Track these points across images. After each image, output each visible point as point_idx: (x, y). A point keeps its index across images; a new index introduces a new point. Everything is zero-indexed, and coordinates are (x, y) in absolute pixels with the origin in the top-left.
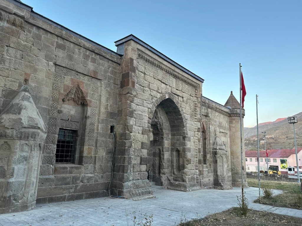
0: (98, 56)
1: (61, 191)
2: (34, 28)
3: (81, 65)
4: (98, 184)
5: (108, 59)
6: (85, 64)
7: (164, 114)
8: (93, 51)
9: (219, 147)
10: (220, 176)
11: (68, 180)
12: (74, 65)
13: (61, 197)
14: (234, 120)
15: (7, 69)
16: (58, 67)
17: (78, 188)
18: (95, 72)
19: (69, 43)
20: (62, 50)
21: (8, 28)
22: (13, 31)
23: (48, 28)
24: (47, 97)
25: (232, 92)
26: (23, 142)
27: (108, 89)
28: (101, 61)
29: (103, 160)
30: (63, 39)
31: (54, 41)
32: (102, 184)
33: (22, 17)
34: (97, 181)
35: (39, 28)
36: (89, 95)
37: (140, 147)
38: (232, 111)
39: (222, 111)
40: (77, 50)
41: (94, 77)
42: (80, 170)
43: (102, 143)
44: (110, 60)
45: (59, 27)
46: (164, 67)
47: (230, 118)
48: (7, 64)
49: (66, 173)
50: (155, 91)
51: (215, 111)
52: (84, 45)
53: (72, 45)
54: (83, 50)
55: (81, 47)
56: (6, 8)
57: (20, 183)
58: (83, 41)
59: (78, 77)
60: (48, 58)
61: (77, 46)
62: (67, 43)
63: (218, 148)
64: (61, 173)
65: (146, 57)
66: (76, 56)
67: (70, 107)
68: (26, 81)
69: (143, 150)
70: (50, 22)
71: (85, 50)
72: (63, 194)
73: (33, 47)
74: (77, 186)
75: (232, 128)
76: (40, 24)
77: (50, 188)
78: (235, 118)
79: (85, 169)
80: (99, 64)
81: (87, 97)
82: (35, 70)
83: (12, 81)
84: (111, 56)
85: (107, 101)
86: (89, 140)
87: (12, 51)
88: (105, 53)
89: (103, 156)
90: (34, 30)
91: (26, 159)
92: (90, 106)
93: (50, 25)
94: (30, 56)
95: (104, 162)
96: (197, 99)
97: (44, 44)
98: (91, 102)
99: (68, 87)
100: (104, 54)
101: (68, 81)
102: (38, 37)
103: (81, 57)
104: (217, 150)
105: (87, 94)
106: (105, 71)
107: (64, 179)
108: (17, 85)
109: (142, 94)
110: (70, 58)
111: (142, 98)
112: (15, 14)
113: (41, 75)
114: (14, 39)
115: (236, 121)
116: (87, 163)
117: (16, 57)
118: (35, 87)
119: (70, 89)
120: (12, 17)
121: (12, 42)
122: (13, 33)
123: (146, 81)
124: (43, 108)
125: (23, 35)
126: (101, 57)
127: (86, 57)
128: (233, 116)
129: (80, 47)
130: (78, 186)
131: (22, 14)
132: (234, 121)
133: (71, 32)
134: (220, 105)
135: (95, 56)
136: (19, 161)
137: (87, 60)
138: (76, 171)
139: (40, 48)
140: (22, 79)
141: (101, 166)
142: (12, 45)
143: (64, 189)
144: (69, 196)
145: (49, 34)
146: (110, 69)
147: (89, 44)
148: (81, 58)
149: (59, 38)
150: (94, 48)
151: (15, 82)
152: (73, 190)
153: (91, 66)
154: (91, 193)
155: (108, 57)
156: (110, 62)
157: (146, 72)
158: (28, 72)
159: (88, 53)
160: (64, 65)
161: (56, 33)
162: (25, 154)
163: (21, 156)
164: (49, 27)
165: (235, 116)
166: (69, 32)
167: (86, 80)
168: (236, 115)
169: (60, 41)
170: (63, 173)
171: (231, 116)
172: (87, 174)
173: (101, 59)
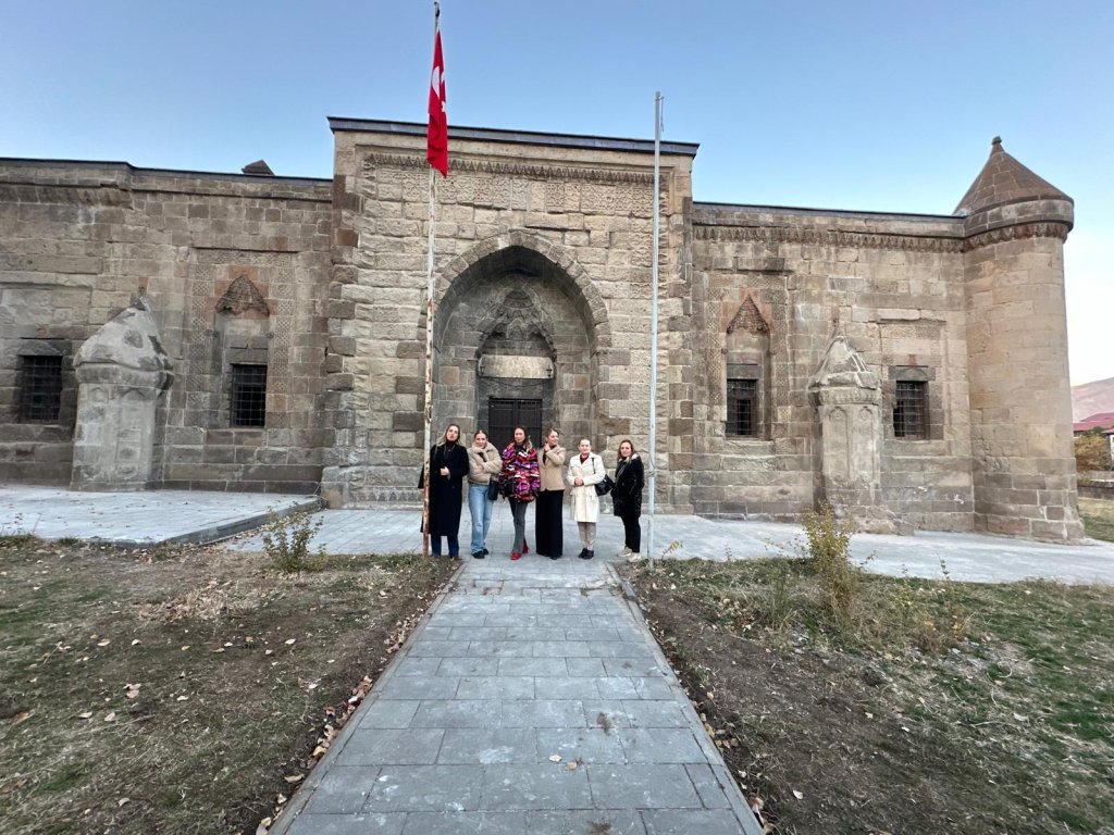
0: (284, 204)
1: (216, 473)
2: (148, 196)
3: (245, 234)
4: (298, 468)
5: (309, 200)
6: (253, 230)
7: (558, 299)
8: (267, 197)
9: (830, 376)
10: (836, 480)
11: (229, 454)
12: (228, 239)
13: (217, 484)
14: (990, 256)
15: (112, 278)
16: (202, 251)
17: (251, 471)
18: (280, 240)
19: (212, 198)
20: (202, 217)
21: (105, 212)
22: (112, 214)
23: (167, 186)
24: (180, 309)
25: (997, 142)
26: (92, 386)
27: (316, 268)
28: (292, 212)
29: (309, 421)
30: (201, 195)
31: (185, 206)
32: (308, 468)
33: (113, 185)
34: (296, 462)
35: (154, 192)
36: (270, 291)
37: (391, 390)
38: (975, 221)
39: (893, 234)
40: (231, 207)
41: (280, 249)
42: (258, 439)
43: (304, 385)
44: (315, 201)
45: (188, 176)
46: (476, 161)
47: (968, 255)
48: (112, 270)
49: (230, 442)
50: (447, 237)
51: (836, 243)
52: (244, 191)
53: (220, 200)
54: (244, 202)
55: (239, 197)
56: (88, 181)
57: (94, 450)
58: (240, 184)
59: (244, 259)
60: (177, 240)
61: (231, 200)
62: (211, 201)
63: (825, 382)
64: (218, 443)
65: (397, 155)
66: (232, 220)
67: (250, 322)
68: (142, 289)
69: (400, 396)
70: (171, 174)
71: (249, 200)
72: (219, 478)
73: (149, 230)
74: (247, 468)
75: (976, 297)
76: (153, 184)
77: (194, 466)
78: (993, 249)
79: (271, 438)
80: (288, 220)
81: (267, 295)
82: (156, 269)
83: (120, 296)
84: (316, 192)
85: (313, 294)
86: (275, 380)
87: (118, 248)
88: (298, 190)
89: (307, 413)
90: (149, 199)
91: (101, 412)
92: (275, 313)
93: (171, 178)
94: (145, 247)
95: (310, 424)
96: (669, 223)
97: (168, 219)
98: (275, 303)
99: (223, 283)
100: (295, 194)
101: (222, 273)
102: (157, 210)
103: (243, 218)
104: (823, 389)
105: (267, 288)
106: (306, 231)
107: (219, 452)
108: (129, 299)
109: (394, 256)
110: (220, 227)
111: (394, 265)
112: (103, 185)
113: (167, 275)
114: (115, 227)
115: (995, 262)
116: (273, 426)
117: (125, 256)
118: (158, 296)
119: (228, 286)
120: (102, 191)
121: (115, 233)
122: (112, 218)
123: (410, 219)
124: (172, 330)
125: (128, 215)
126: (291, 202)
127: (255, 214)
128: (983, 245)
129: (237, 200)
130: (249, 468)
131: (112, 180)
132: (987, 265)
133: (213, 177)
134: (866, 217)
135: (276, 205)
136: (90, 416)
137: (259, 219)
138: (249, 439)
139: (162, 228)
140: (135, 288)
141: (303, 432)
142: (115, 238)
143: (221, 471)
144: (232, 483)
145: (174, 197)
146: (320, 221)
147: (255, 185)
148: (245, 221)
149: (193, 197)
150: (268, 190)
151: (124, 295)
152: (240, 474)
153: (268, 230)
154: (281, 483)
155: (306, 196)
156: (318, 205)
157: (404, 197)
158: (145, 275)
159: (258, 204)
160: (209, 246)
161: (183, 190)
162: (99, 405)
163: (94, 408)
164: (168, 183)
165: (992, 241)
166: (208, 177)
167: (262, 262)
168: (995, 235)
169: (195, 202)
170: (223, 442)
171: (971, 248)
172: (277, 446)
173: (291, 207)
